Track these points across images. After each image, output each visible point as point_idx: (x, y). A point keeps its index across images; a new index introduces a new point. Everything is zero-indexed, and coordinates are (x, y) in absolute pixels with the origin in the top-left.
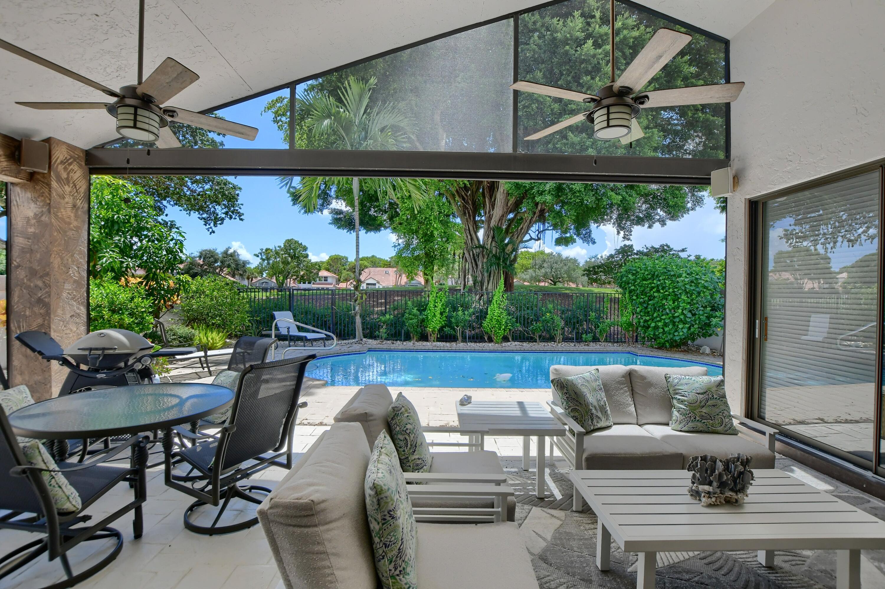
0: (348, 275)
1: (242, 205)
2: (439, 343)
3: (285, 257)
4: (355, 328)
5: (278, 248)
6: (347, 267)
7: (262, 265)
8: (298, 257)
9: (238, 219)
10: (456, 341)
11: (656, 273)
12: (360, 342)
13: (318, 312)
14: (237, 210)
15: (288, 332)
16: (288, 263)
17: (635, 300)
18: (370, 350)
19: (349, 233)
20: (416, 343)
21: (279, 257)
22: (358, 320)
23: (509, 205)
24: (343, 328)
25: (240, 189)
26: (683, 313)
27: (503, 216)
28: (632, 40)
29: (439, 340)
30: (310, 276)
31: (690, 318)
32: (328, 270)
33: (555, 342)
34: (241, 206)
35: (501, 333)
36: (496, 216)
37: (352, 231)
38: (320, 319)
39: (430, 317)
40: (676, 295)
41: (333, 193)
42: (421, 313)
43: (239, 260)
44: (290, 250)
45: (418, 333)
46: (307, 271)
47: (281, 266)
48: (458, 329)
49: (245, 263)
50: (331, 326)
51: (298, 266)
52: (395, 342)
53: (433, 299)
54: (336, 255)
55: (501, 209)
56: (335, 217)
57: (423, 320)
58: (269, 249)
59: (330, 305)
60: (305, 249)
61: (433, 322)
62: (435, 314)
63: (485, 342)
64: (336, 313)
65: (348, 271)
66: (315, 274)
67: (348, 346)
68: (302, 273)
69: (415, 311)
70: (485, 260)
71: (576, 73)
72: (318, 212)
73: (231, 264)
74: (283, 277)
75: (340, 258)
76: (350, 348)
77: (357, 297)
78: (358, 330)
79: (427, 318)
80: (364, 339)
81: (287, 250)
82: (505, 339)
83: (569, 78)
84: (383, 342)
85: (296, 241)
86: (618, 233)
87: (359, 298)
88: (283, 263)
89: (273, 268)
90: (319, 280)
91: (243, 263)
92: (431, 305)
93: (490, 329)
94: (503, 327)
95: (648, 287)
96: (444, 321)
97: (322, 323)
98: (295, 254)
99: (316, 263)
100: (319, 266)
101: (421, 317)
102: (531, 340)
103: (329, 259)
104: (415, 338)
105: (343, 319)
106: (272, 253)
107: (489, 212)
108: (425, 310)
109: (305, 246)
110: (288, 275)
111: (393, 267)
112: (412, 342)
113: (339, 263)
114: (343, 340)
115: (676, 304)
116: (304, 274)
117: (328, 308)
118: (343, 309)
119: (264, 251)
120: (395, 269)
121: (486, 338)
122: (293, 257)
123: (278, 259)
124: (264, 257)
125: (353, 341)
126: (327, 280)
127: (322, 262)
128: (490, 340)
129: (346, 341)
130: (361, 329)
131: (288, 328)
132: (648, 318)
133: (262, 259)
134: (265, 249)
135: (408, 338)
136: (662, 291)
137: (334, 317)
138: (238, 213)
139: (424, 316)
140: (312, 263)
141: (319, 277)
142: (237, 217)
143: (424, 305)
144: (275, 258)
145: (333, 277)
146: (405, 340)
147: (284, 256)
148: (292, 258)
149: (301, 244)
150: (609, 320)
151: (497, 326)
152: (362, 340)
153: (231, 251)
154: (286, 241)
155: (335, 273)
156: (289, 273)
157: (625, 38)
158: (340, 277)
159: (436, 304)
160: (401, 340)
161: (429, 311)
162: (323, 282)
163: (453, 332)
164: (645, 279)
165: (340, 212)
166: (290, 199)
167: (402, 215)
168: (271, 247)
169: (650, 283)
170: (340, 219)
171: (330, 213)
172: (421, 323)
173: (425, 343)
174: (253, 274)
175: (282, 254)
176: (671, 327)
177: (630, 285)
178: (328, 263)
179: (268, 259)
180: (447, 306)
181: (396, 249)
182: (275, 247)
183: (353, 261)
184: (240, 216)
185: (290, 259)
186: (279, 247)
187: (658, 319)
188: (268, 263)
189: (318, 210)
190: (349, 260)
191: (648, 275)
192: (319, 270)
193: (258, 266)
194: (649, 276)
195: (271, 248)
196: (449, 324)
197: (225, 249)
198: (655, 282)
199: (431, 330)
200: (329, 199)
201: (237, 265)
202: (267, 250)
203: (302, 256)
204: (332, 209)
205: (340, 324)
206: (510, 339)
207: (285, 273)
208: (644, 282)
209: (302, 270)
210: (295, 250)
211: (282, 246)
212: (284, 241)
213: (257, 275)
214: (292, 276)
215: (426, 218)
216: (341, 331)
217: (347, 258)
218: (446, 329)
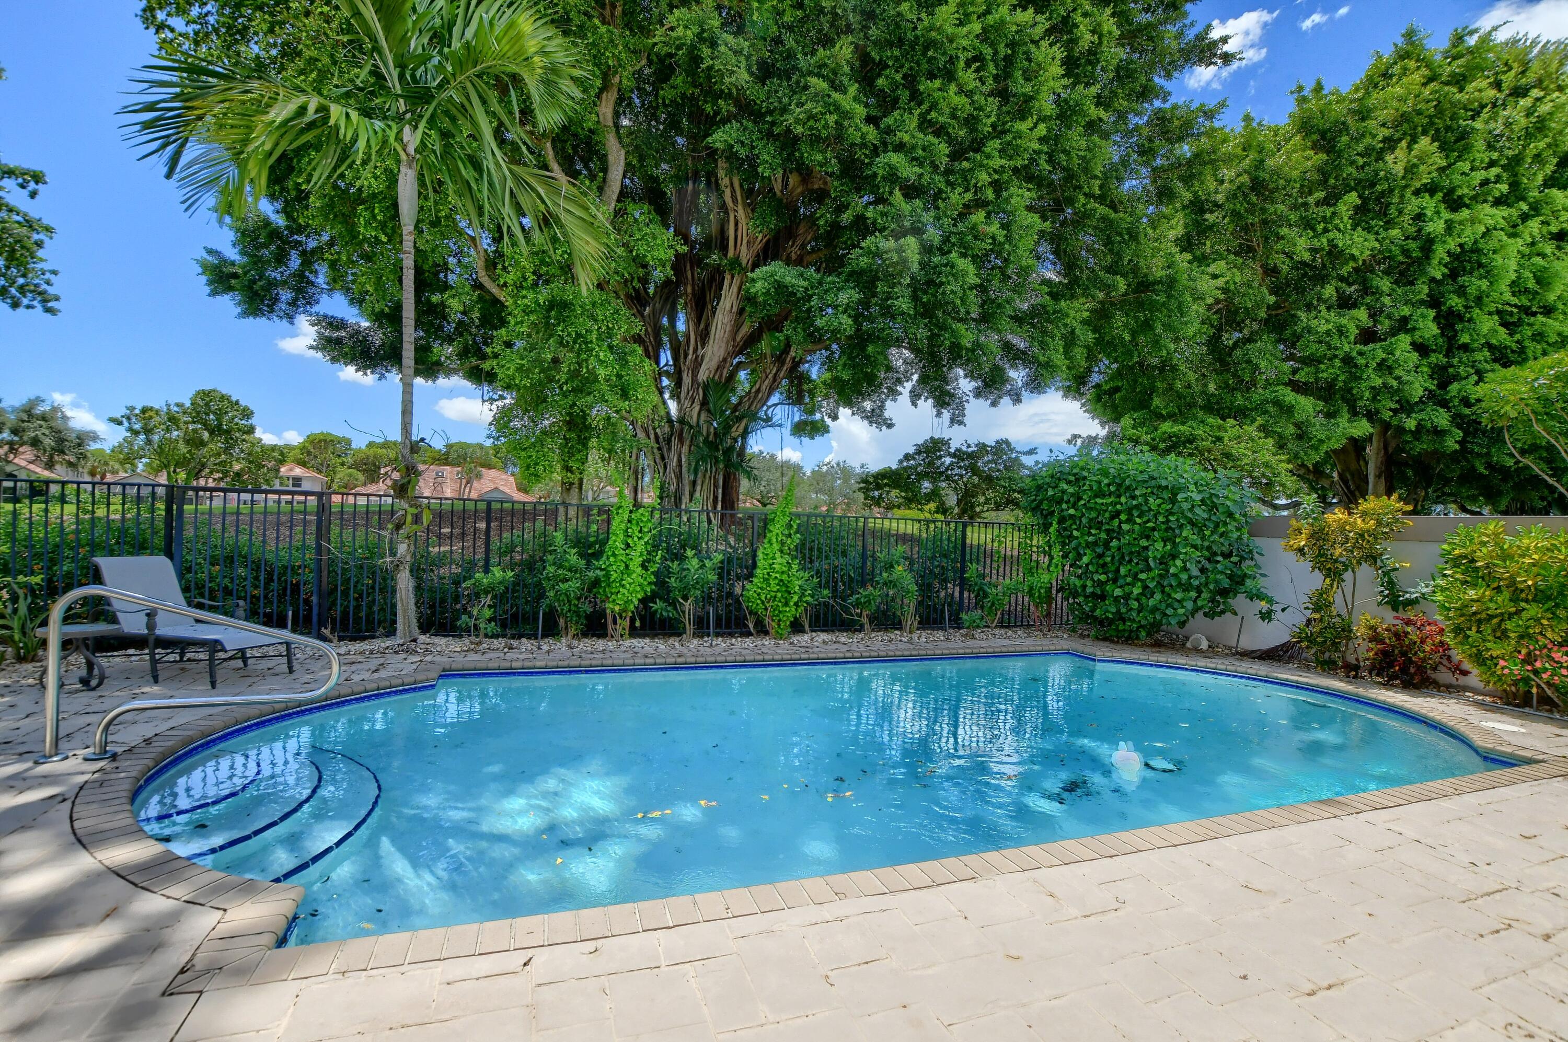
0: (350, 475)
1: (54, 273)
2: (637, 643)
3: (195, 431)
4: (394, 606)
5: (176, 409)
6: (349, 460)
7: (131, 444)
8: (228, 432)
9: (39, 308)
10: (679, 635)
11: (1127, 482)
12: (406, 649)
13: (270, 556)
14: (37, 285)
15: (151, 626)
16: (203, 444)
17: (1077, 538)
18: (447, 674)
19: (360, 373)
20: (575, 643)
21: (179, 428)
22: (405, 582)
23: (738, 339)
24: (353, 603)
25: (49, 230)
26: (1185, 569)
27: (725, 360)
28: (1014, 28)
29: (634, 632)
30: (257, 475)
31: (1197, 577)
32: (302, 464)
33: (900, 629)
34: (52, 277)
35: (790, 612)
36: (711, 360)
37: (369, 371)
38: (275, 577)
39: (614, 576)
40: (1168, 529)
41: (321, 280)
42: (588, 564)
43: (68, 429)
44: (207, 414)
45: (579, 616)
46: (250, 462)
47: (183, 448)
48: (687, 604)
49: (83, 438)
50: (314, 599)
51: (226, 451)
52: (515, 643)
53: (623, 526)
54: (322, 433)
55: (723, 345)
56: (327, 334)
57: (596, 583)
58: (151, 409)
59: (311, 540)
60: (247, 414)
61: (623, 586)
62: (627, 566)
63: (749, 634)
64: (331, 562)
65: (349, 468)
66: (269, 470)
67: (374, 663)
68: (237, 467)
69: (573, 557)
70: (685, 450)
71: (911, 69)
72: (281, 318)
73: (42, 437)
74: (188, 474)
75: (332, 441)
76: (383, 674)
77: (405, 516)
78: (405, 611)
79: (608, 576)
80: (422, 638)
81: (198, 413)
82: (796, 627)
83: (898, 77)
84: (480, 643)
85: (223, 396)
86: (939, 415)
87: (409, 519)
88: (187, 442)
89: (160, 451)
90: (281, 484)
91: (78, 438)
92: (616, 541)
93: (763, 603)
94: (796, 598)
95: (1105, 511)
96: (650, 583)
97: (285, 589)
98: (220, 424)
99: (274, 448)
100: (281, 454)
101: (591, 574)
102: (849, 626)
103: (305, 441)
104: (572, 631)
105: (353, 579)
106: (158, 419)
107: (696, 350)
108: (598, 555)
109: (246, 409)
110: (200, 471)
111: (453, 465)
112: (564, 640)
113: (330, 450)
114: (353, 639)
115: (1169, 547)
116: (242, 469)
117: (304, 547)
118: (355, 550)
119: (137, 411)
120: (459, 469)
121: (751, 626)
122: (215, 431)
123: (175, 434)
124: (137, 427)
125: (389, 643)
126: (299, 485)
127: (290, 448)
128: (762, 630)
129: (365, 646)
130: (412, 607)
131: (151, 615)
132: (1103, 578)
133: (130, 429)
134: (139, 407)
135: (551, 630)
136: (1138, 520)
137: (325, 574)
138: (40, 293)
139: (598, 572)
140: (262, 446)
141: (281, 477)
142: (35, 303)
143: (596, 542)
144: (168, 430)
145: (314, 479)
146: (545, 636)
147: (191, 427)
148: (212, 433)
149: (237, 403)
150: (1008, 581)
151: (779, 595)
152: (415, 640)
153: (41, 409)
154: (198, 393)
155: (320, 472)
156: (204, 466)
157: (1002, 22)
158: (332, 480)
159: (630, 541)
160: (533, 636)
161: (612, 559)
162: (291, 488)
163: (672, 614)
164: (1100, 494)
165: (339, 324)
166: (204, 279)
167: (516, 324)
168: (157, 403)
169: (1114, 504)
170: (338, 341)
171: (313, 325)
172: (590, 590)
173: (600, 644)
174: (106, 464)
175: (187, 423)
176: (1158, 596)
177: (1064, 506)
178: (303, 448)
179: (148, 431)
180: (656, 547)
181: (494, 407)
182: (168, 405)
183: (363, 447)
184: (45, 301)
185: (206, 435)
186: (177, 405)
187: (1129, 580)
188: (149, 442)
189: (282, 314)
190: (354, 446)
191: (1109, 485)
192: (282, 462)
193: (120, 445)
194: (1112, 489)
195: (157, 407)
196: (661, 589)
197: (24, 400)
198: (1123, 500)
199: (617, 608)
200: (311, 291)
201: (61, 441)
202: (144, 410)
203: (239, 430)
204: (317, 314)
205: (346, 593)
206: (807, 627)
207: (192, 465)
208: (1099, 501)
209: (237, 460)
210: (220, 414)
211: (188, 404)
212: (191, 393)
213: (117, 466)
214: (211, 473)
215: (579, 335)
216: (345, 614)
217: (349, 442)
218: (658, 605)
